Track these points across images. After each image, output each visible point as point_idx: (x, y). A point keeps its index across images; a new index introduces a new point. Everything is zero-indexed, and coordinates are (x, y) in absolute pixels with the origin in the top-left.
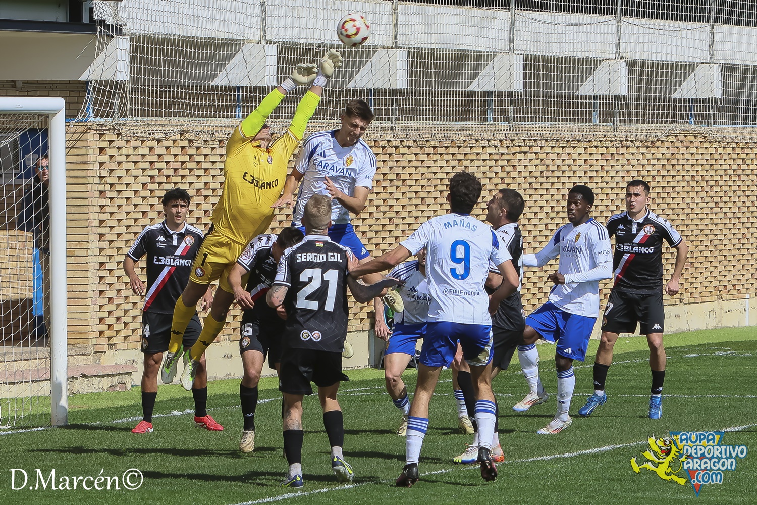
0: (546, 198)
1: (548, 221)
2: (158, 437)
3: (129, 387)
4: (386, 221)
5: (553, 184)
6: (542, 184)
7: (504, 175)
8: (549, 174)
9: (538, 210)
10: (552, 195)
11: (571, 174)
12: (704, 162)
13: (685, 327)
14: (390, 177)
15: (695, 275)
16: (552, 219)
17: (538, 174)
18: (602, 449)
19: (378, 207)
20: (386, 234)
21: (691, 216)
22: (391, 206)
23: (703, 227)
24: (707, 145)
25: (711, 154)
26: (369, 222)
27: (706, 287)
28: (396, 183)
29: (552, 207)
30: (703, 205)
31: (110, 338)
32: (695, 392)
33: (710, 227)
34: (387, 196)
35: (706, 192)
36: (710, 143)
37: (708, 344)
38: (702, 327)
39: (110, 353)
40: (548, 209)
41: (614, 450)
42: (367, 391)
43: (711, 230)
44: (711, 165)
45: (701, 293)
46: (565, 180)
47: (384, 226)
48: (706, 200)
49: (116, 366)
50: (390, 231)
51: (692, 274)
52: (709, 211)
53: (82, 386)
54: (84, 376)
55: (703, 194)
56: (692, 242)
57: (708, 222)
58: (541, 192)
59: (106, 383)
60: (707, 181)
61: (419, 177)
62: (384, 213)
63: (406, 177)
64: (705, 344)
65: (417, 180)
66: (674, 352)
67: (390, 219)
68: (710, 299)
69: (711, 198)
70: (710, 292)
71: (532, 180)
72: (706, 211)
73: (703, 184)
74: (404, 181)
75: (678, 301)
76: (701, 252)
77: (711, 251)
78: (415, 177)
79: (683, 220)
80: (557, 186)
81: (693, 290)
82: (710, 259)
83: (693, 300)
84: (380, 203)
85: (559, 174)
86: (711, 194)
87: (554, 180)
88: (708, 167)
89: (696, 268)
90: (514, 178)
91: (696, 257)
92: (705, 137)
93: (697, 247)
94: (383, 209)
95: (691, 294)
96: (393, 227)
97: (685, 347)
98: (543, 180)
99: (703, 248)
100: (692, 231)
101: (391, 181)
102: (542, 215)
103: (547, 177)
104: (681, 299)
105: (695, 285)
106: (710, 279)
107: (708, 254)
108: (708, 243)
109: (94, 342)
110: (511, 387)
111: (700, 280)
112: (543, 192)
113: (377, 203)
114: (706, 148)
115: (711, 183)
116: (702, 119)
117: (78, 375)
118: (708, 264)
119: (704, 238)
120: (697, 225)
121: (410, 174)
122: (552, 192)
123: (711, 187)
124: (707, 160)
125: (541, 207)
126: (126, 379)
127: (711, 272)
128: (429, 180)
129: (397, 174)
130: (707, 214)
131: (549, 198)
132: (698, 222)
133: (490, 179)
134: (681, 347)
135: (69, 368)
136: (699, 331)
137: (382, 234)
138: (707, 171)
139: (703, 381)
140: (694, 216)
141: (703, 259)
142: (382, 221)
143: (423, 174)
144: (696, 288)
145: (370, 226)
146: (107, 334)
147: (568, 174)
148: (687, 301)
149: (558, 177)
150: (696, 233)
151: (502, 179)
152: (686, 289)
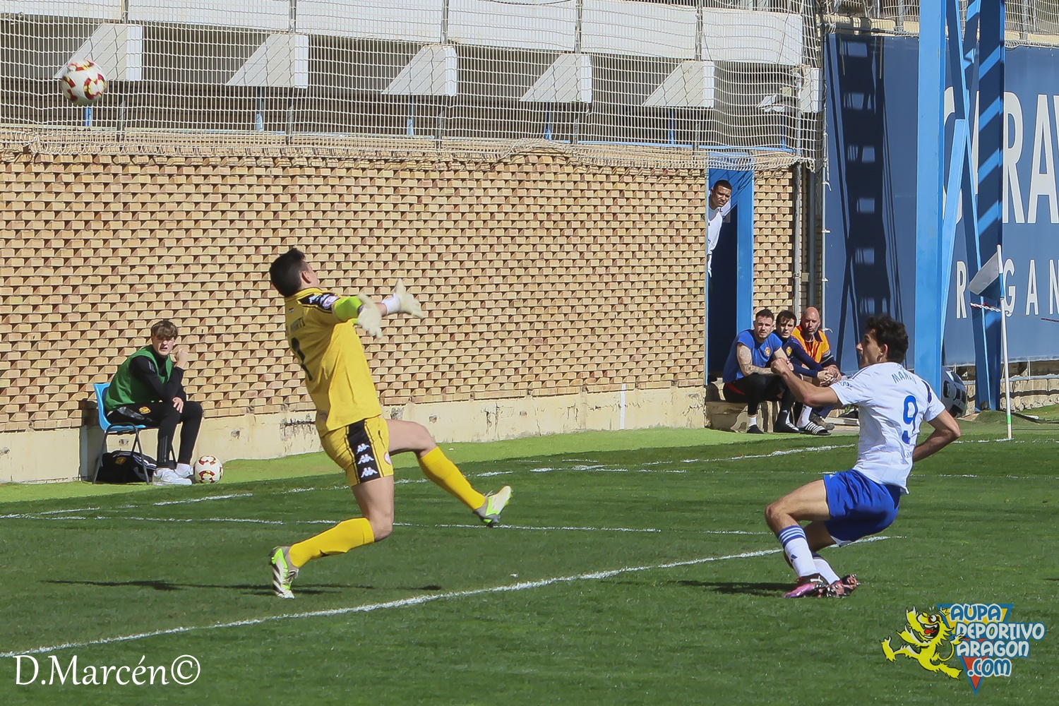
0: (337, 241)
1: (340, 274)
4: (108, 271)
5: (347, 221)
6: (332, 221)
7: (278, 207)
8: (343, 207)
9: (325, 258)
10: (347, 238)
11: (374, 207)
12: (564, 193)
13: (533, 431)
14: (114, 207)
15: (549, 356)
16: (345, 271)
17: (328, 207)
18: (410, 601)
19: (96, 250)
20: (107, 290)
21: (546, 272)
22: (114, 250)
23: (562, 287)
24: (569, 169)
25: (575, 182)
26: (82, 271)
27: (564, 374)
28: (123, 216)
29: (346, 255)
30: (562, 256)
32: (545, 521)
33: (572, 287)
34: (109, 235)
35: (568, 237)
36: (574, 166)
37: (566, 455)
38: (558, 430)
40: (341, 258)
41: (427, 602)
42: (75, 514)
43: (573, 292)
44: (575, 198)
45: (557, 381)
46: (366, 216)
47: (104, 277)
48: (567, 248)
50: (113, 286)
51: (544, 353)
52: (570, 264)
55: (563, 240)
56: (545, 307)
57: (570, 279)
58: (330, 232)
60: (568, 222)
61: (156, 208)
62: (105, 259)
63: (138, 207)
64: (561, 455)
65: (152, 213)
66: (517, 465)
67: (113, 268)
68: (570, 390)
69: (574, 245)
70: (571, 380)
71: (319, 215)
72: (566, 263)
73: (563, 225)
74: (134, 213)
75: (524, 393)
76: (559, 322)
77: (572, 322)
78: (150, 207)
79: (533, 276)
80: (354, 224)
81: (547, 377)
82: (571, 333)
83: (545, 392)
84: (100, 244)
85: (358, 207)
86: (574, 240)
87: (350, 216)
88: (571, 201)
89: (551, 346)
90: (292, 212)
91: (552, 330)
92: (567, 158)
93: (552, 315)
94: (103, 253)
95: (543, 382)
96: (117, 280)
97: (533, 458)
98: (334, 215)
99: (561, 318)
100: (546, 292)
101: (115, 213)
102: (332, 266)
103: (340, 212)
104: (528, 390)
105: (549, 370)
106: (570, 362)
107: (568, 325)
108: (568, 310)
110: (281, 511)
111: (556, 362)
112: (334, 232)
113: (94, 244)
114: (568, 174)
115: (575, 225)
116: (563, 132)
118: (568, 340)
119: (563, 303)
120: (553, 284)
121: (143, 204)
122: (346, 232)
123: (575, 229)
124: (568, 190)
125: (331, 255)
127: (571, 352)
128: (170, 212)
129: (125, 204)
130: (567, 268)
131: (342, 241)
132: (556, 279)
133: (258, 212)
134: (527, 458)
136: (553, 436)
137: (101, 290)
138: (568, 206)
139: (557, 507)
140: (549, 271)
141: (562, 333)
142: (102, 271)
143: (161, 204)
144: (550, 374)
145: (85, 277)
147: (370, 207)
148: (537, 392)
149: (355, 212)
150: (551, 295)
151: (275, 212)
152: (537, 375)
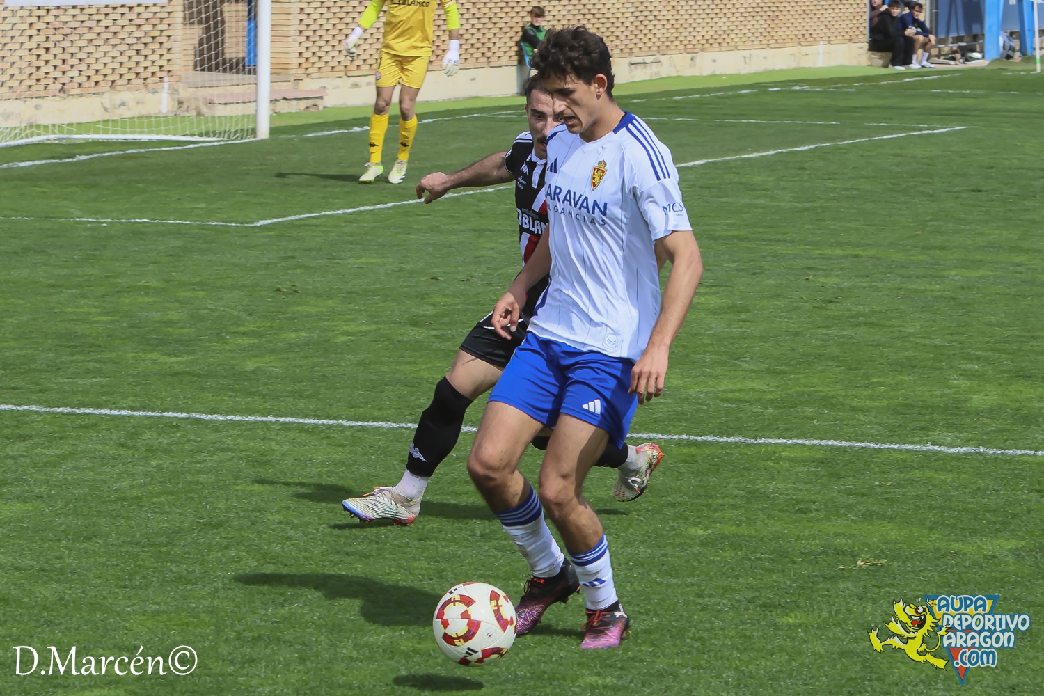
2: (340, 148)
3: (321, 108)
13: (771, 67)
15: (780, 25)
27: (788, 35)
31: (306, 68)
32: (775, 118)
37: (788, 81)
38: (785, 67)
39: (307, 80)
45: (784, 39)
49: (311, 91)
51: (777, 24)
53: (284, 107)
54: (285, 99)
59: (303, 105)
64: (785, 81)
68: (791, 44)
70: (792, 39)
75: (765, 46)
81: (778, 38)
82: (792, 13)
83: (777, 45)
89: (781, 20)
95: (776, 40)
97: (770, 82)
105: (780, 33)
106: (791, 29)
109: (294, 71)
111: (783, 29)
117: (280, 98)
118: (790, 17)
126: (318, 102)
127: (792, 23)
135: (272, 91)
136: (781, 70)
141: (786, 13)
144: (780, 36)
146: (305, 65)
148: (772, 46)
152: (772, 36)
